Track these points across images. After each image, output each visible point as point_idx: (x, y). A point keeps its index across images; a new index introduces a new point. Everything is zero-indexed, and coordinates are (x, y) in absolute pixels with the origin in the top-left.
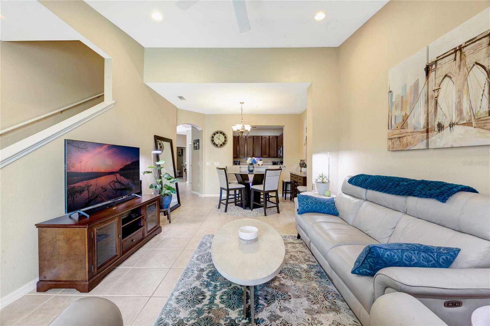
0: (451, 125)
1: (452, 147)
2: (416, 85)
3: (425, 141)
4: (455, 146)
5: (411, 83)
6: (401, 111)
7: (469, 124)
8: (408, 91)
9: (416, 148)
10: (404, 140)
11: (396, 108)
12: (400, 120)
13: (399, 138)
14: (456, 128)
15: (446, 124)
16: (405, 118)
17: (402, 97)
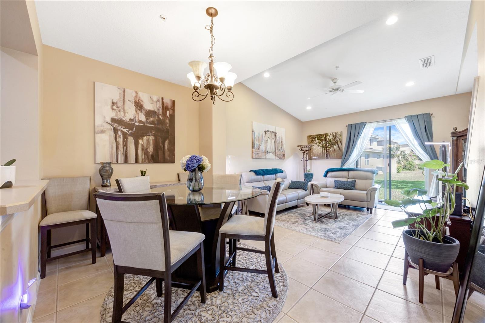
0: (270, 152)
1: (270, 159)
2: (262, 135)
3: (264, 157)
4: (271, 158)
5: (261, 134)
6: (258, 142)
7: (272, 153)
8: (260, 135)
9: (262, 158)
10: (259, 154)
11: (256, 140)
12: (258, 146)
13: (258, 153)
14: (270, 153)
15: (269, 152)
16: (259, 146)
17: (258, 137)
